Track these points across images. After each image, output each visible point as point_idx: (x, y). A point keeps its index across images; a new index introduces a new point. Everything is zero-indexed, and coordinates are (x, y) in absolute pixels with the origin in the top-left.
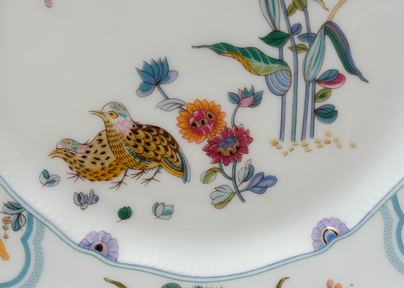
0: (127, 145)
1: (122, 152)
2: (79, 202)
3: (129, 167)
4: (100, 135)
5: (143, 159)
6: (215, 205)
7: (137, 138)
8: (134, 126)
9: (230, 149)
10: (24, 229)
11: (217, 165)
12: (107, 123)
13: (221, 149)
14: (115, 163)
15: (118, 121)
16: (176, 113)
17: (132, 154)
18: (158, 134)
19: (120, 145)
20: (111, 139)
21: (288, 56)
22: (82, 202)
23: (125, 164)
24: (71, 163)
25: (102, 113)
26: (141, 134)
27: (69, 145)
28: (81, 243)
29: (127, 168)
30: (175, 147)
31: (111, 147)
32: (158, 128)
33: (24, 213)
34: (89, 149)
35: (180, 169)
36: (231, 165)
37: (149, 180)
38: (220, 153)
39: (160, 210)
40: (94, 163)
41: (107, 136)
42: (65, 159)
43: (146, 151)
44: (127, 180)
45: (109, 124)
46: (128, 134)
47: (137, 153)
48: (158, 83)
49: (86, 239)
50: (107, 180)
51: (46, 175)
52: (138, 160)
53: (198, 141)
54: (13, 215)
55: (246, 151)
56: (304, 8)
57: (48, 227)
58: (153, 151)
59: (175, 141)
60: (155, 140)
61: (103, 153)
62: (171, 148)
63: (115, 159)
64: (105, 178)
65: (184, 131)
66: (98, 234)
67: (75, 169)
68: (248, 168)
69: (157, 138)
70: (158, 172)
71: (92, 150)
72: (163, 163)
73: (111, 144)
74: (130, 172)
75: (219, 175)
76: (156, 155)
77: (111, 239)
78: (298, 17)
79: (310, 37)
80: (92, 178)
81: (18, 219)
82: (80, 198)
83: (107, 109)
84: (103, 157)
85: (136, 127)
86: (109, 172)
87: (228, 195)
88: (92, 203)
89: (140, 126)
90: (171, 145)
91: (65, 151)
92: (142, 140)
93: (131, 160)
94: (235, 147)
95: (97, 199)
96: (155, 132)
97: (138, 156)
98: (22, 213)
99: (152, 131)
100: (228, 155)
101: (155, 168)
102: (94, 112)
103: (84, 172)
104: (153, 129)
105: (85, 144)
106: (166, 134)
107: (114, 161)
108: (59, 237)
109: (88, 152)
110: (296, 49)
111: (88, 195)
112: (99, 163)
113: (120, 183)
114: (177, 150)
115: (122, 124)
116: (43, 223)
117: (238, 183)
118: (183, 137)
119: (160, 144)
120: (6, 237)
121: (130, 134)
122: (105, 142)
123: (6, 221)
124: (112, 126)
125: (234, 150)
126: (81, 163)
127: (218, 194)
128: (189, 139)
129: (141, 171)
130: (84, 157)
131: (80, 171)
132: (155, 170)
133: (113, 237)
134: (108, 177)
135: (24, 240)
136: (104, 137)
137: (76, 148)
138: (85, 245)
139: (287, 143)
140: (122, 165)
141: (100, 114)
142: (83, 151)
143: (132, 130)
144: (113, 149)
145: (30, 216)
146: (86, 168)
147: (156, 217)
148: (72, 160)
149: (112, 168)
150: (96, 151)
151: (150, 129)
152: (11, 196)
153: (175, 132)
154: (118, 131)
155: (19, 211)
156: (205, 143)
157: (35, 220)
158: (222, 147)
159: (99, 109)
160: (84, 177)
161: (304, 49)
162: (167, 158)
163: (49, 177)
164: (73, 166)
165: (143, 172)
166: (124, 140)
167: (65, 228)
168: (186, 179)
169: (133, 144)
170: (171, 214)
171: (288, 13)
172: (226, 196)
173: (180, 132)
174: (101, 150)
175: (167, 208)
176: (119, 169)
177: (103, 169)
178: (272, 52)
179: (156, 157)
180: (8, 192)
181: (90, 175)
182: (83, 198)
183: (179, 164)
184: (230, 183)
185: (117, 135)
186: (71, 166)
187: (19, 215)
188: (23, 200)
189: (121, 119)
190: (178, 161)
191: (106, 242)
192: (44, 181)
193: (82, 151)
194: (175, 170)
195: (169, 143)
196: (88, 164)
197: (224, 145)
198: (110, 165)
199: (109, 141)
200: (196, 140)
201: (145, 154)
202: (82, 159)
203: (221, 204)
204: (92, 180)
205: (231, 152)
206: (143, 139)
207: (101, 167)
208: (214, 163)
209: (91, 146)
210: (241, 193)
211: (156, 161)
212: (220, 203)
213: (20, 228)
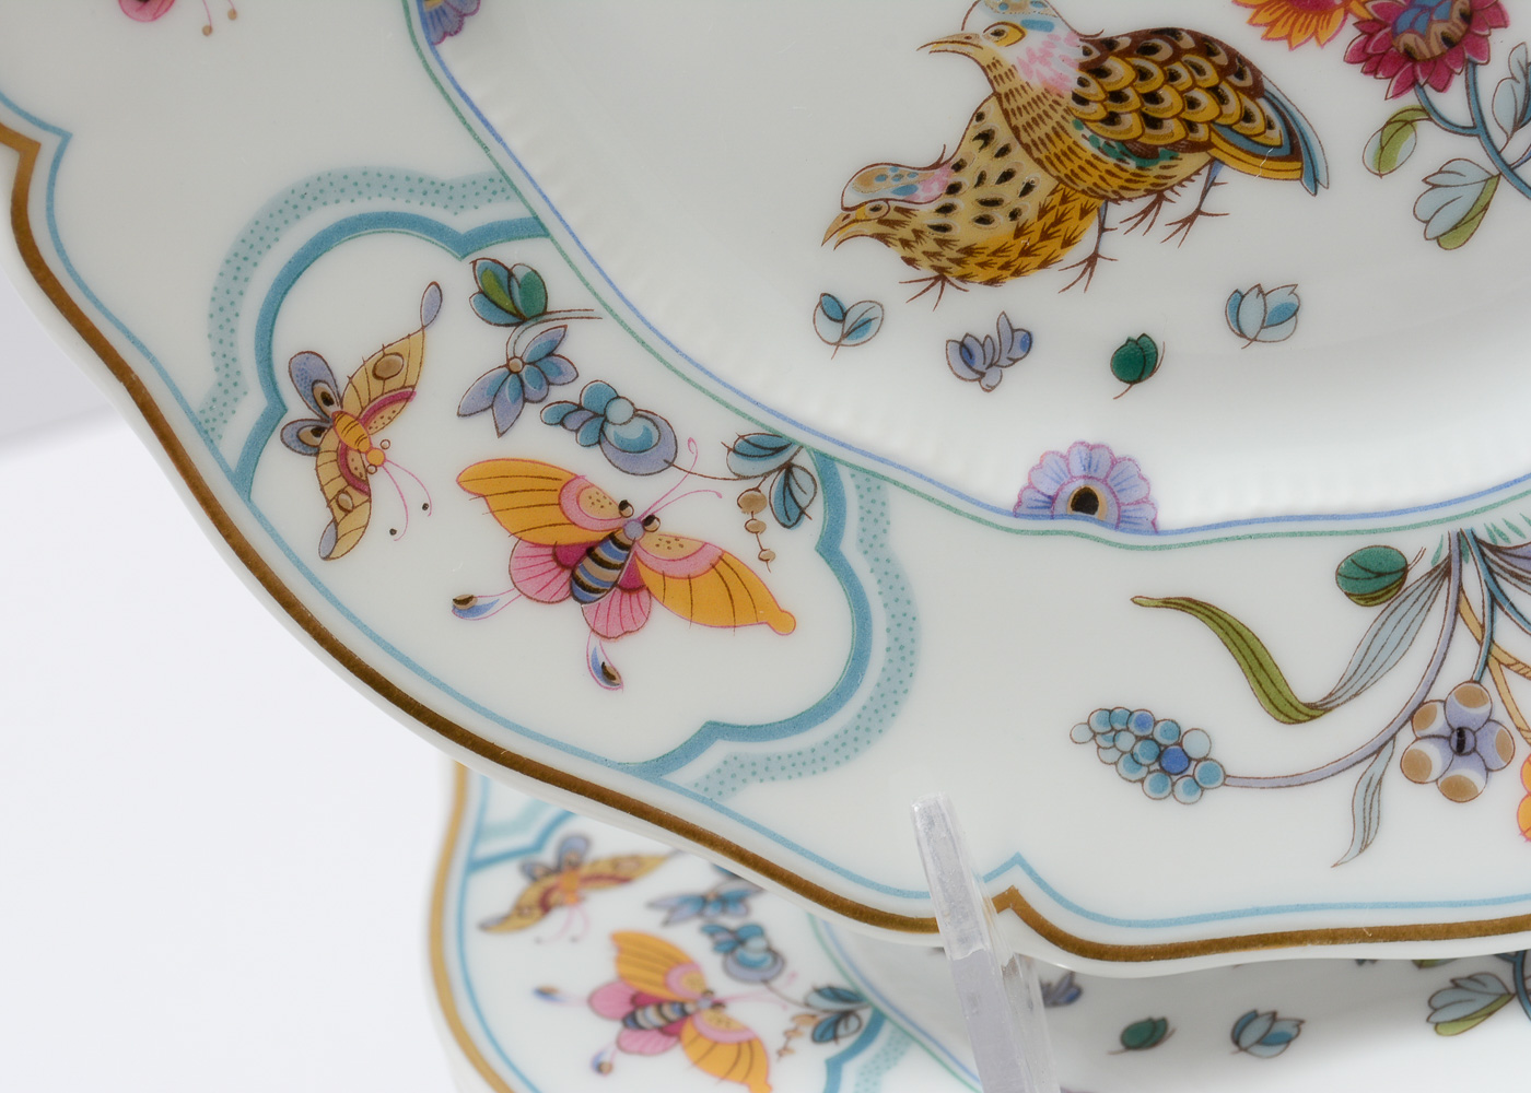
0: (1081, 122)
1: (1070, 153)
2: (970, 367)
3: (1107, 199)
4: (980, 116)
5: (1148, 154)
6: (1437, 238)
7: (1110, 88)
8: (1086, 52)
9: (1439, 28)
10: (817, 511)
11: (1410, 99)
12: (990, 69)
13: (1409, 39)
14: (1058, 197)
15: (1029, 50)
17: (1107, 149)
18: (1177, 54)
19: (1059, 131)
20: (1020, 121)
22: (979, 365)
23: (1090, 192)
24: (905, 243)
25: (967, 40)
26: (1120, 71)
27: (882, 185)
28: (1019, 503)
29: (1101, 203)
30: (1248, 82)
31: (1027, 148)
32: (1171, 34)
33: (803, 460)
34: (955, 178)
35: (1286, 151)
36: (1458, 83)
37: (1189, 221)
38: (1409, 55)
39: (1252, 313)
40: (984, 220)
41: (1006, 113)
42: (882, 237)
43: (1153, 123)
44: (1110, 244)
45: (1001, 71)
46: (1074, 86)
47: (1123, 142)
49: (1030, 486)
50: (1045, 264)
51: (832, 308)
52: (1131, 165)
53: (1324, 35)
54: (766, 475)
55: (1500, 20)
57: (896, 483)
58: (1177, 116)
59: (1242, 60)
60: (1172, 77)
61: (1007, 176)
62: (1236, 88)
63: (1052, 183)
64: (1035, 261)
65: (1264, 17)
66: (1065, 458)
67: (925, 262)
68: (1519, 75)
69: (1178, 67)
70: (1211, 183)
71: (967, 178)
72: (1222, 149)
73: (1025, 138)
74: (1117, 213)
75: (1427, 131)
76: (1191, 126)
77: (1114, 462)
80: (992, 273)
81: (787, 485)
82: (971, 355)
83: (981, 21)
84: (1009, 192)
85: (1096, 54)
86: (1045, 236)
87: (1476, 190)
88: (1015, 361)
89: (1108, 45)
90: (1232, 78)
91: (875, 209)
92: (1130, 92)
93: (1108, 172)
94: (1456, 15)
95: (1028, 342)
96: (1166, 51)
97: (1130, 149)
98: (794, 461)
99: (1154, 50)
100: (1437, 51)
101: (1197, 173)
102: (940, 46)
103: (959, 262)
104: (1157, 42)
105: (937, 165)
106: (1206, 46)
107: (1053, 193)
108: (940, 504)
109: (954, 189)
111: (995, 336)
112: (1000, 215)
113: (1092, 261)
114: (1257, 90)
115: (1045, 57)
116: (874, 474)
117: (1499, 138)
118: (1266, 38)
119: (1195, 85)
120: (766, 557)
121: (1082, 82)
122: (1003, 136)
123: (749, 503)
124: (1010, 73)
125: (1455, 28)
126: (940, 235)
127: (1440, 196)
128: (1288, 37)
129: (1151, 199)
130: (946, 209)
131: (944, 263)
132: (1200, 181)
133: (1117, 454)
134: (1044, 253)
135: (829, 548)
136: (994, 120)
137: (909, 189)
138: (1037, 507)
140: (1083, 199)
141: (961, 43)
142: (936, 188)
143: (1083, 67)
144: (1036, 154)
145: (825, 462)
146: (963, 244)
147: (1245, 342)
148: (906, 233)
149: (1050, 218)
150: (981, 179)
151: (1143, 44)
152: (744, 415)
153: (1235, 28)
154: (1037, 87)
155: (782, 459)
156: (1349, 34)
157: (844, 473)
158: (1411, 30)
159: (951, 28)
160: (963, 278)
162: (1229, 127)
163: (845, 315)
164: (917, 253)
165: (1160, 198)
166: (1068, 111)
167: (951, 469)
168: (1314, 181)
169: (1102, 114)
170: (1295, 314)
172: (1468, 196)
173: (1251, 22)
174: (996, 168)
175: (1274, 301)
176: (1076, 213)
177: (1019, 232)
179: (1192, 136)
180: (728, 406)
181: (982, 265)
182: (977, 351)
183: (1276, 135)
184: (1471, 147)
185: (1037, 100)
186: (908, 253)
187: (788, 468)
188: (785, 418)
189: (1035, 39)
190: (1269, 125)
191: (1101, 474)
192: (833, 331)
193: (930, 192)
194: (1270, 159)
195: (1223, 72)
196: (964, 230)
197: (1416, 19)
198: (1043, 212)
199: (1015, 130)
200: (1315, 33)
201: (1152, 138)
202: (940, 220)
203: (1458, 231)
204: (992, 282)
205: (1447, 40)
206: (1131, 85)
207: (1010, 226)
208: (1396, 95)
209: (958, 167)
210: (1519, 171)
211: (1196, 147)
212: (1455, 227)
213: (802, 512)
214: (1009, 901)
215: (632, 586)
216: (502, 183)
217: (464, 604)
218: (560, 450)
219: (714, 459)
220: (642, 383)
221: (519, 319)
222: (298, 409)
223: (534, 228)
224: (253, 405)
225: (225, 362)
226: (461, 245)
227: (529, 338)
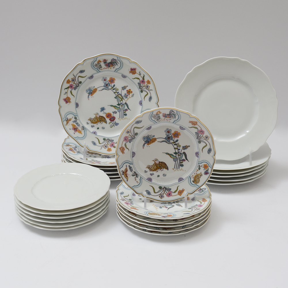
10: (84, 130)
11: (111, 122)
12: (96, 116)
16: (105, 114)
21: (120, 107)
24: (91, 121)
26: (101, 117)
29: (98, 122)
30: (105, 119)
36: (113, 122)
37: (101, 124)
38: (111, 120)
39: (103, 128)
48: (103, 110)
50: (96, 124)
51: (87, 123)
55: (115, 120)
56: (122, 101)
57: (88, 130)
61: (95, 120)
66: (94, 131)
68: (115, 122)
78: (121, 102)
79: (123, 104)
83: (96, 114)
91: (90, 119)
94: (113, 119)
97: (100, 120)
101: (102, 122)
102: (94, 114)
106: (104, 117)
110: (121, 106)
111: (93, 126)
117: (114, 124)
119: (103, 119)
120: (82, 131)
123: (82, 129)
128: (107, 118)
129: (100, 122)
133: (96, 132)
135: (84, 132)
136: (95, 118)
138: (92, 133)
139: (120, 119)
143: (99, 117)
144: (97, 119)
149: (96, 122)
151: (102, 116)
153: (105, 117)
156: (109, 119)
157: (86, 129)
160: (92, 123)
161: (122, 106)
167: (90, 130)
168: (106, 124)
171: (120, 101)
178: (118, 106)
180: (82, 125)
187: (84, 128)
188: (84, 126)
189: (98, 115)
193: (92, 119)
194: (105, 122)
196: (93, 121)
203: (111, 127)
204: (94, 124)
210: (114, 126)
214: (87, 147)
215: (76, 130)
216: (77, 114)
217: (70, 129)
218: (76, 124)
219: (81, 127)
220: (79, 123)
221: (76, 119)
222: (66, 120)
223: (77, 116)
224: (65, 119)
225: (64, 117)
226: (74, 116)
227: (76, 120)
